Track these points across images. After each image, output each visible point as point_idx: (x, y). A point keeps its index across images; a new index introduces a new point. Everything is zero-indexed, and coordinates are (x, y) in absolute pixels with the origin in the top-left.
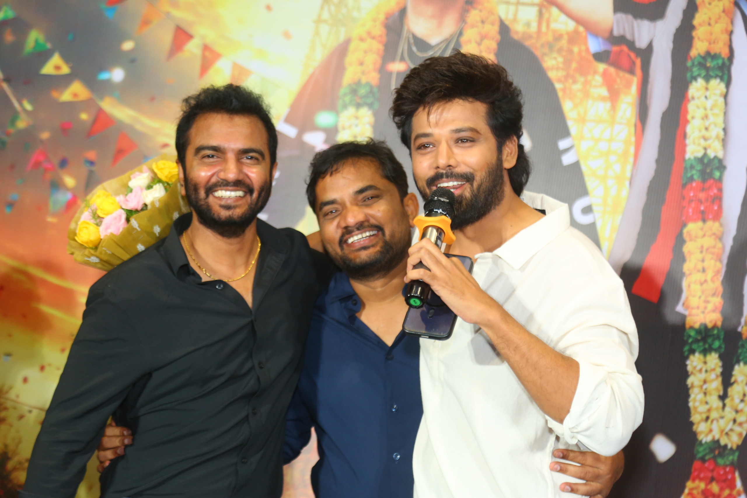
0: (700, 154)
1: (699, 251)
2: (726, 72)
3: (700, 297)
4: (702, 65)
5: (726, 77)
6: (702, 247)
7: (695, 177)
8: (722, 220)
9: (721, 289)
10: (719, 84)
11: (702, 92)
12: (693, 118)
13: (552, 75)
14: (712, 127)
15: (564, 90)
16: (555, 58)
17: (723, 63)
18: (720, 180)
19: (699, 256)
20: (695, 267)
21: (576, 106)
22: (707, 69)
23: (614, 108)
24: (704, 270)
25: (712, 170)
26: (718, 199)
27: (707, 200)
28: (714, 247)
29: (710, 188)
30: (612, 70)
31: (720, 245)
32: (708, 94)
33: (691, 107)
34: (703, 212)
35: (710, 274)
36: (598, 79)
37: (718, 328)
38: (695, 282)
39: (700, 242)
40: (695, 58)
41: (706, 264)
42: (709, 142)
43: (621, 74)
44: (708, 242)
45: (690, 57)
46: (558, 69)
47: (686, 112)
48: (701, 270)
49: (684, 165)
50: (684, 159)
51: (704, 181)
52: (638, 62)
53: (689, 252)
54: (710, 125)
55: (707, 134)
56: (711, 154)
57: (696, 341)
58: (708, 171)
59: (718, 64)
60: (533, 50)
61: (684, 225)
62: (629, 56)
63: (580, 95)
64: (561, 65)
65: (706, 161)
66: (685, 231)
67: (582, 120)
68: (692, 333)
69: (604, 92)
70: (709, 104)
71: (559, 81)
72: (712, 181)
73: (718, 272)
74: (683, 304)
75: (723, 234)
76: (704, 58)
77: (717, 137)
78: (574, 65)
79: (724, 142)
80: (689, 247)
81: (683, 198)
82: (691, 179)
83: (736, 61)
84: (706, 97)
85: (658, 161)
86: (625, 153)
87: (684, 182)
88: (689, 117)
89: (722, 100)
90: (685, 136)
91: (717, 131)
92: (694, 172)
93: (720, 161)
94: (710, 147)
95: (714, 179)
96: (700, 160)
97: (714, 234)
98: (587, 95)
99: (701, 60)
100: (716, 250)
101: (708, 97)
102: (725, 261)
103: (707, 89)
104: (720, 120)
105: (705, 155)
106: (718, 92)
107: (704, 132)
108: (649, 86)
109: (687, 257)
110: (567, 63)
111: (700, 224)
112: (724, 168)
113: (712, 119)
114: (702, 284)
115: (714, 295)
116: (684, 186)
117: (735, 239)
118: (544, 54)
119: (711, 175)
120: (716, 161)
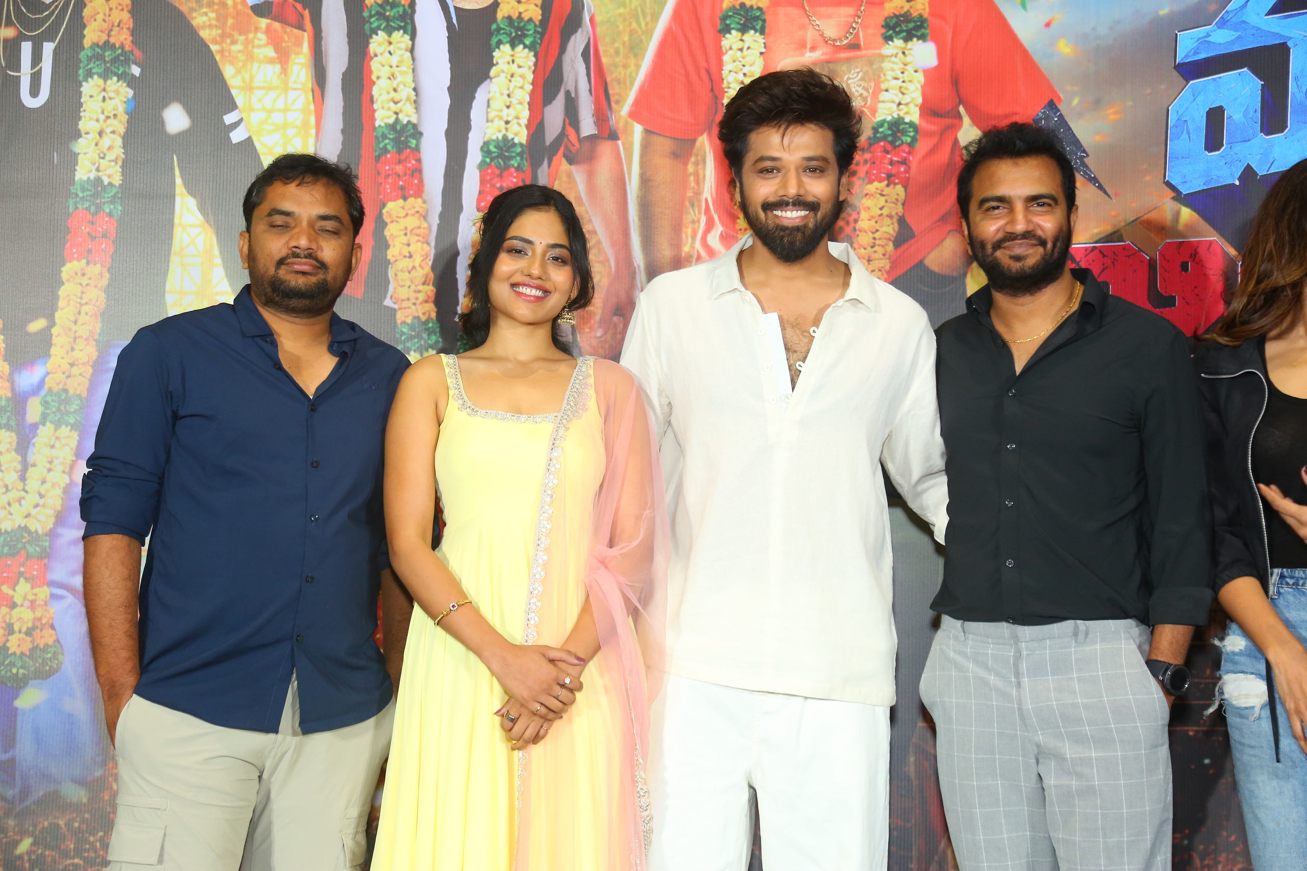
0: (391, 121)
1: (402, 233)
2: (409, 21)
3: (409, 287)
4: (381, 15)
5: (409, 28)
6: (406, 228)
7: (389, 147)
8: (424, 195)
9: (432, 275)
10: (402, 36)
11: (385, 47)
12: (378, 78)
13: (205, 34)
14: (401, 88)
15: (221, 52)
16: (206, 14)
17: (405, 11)
18: (417, 149)
19: (404, 240)
20: (400, 254)
21: (239, 71)
22: (387, 19)
23: (284, 71)
24: (410, 256)
25: (406, 137)
26: (418, 171)
27: (405, 174)
28: (419, 227)
29: (407, 160)
30: (277, 25)
31: (425, 225)
32: (392, 48)
33: (375, 65)
34: (402, 188)
35: (418, 260)
36: (262, 37)
37: (432, 319)
38: (402, 270)
39: (404, 223)
40: (371, 6)
41: (412, 248)
42: (399, 105)
43: (288, 29)
44: (412, 222)
45: (367, 6)
46: (211, 26)
47: (371, 72)
48: (408, 255)
49: (375, 134)
50: (374, 128)
51: (400, 151)
52: (306, 13)
53: (392, 235)
54: (398, 85)
55: (397, 97)
56: (404, 119)
57: (411, 338)
58: (402, 139)
59: (398, 12)
60: (177, 5)
61: (384, 206)
62: (294, 6)
63: (242, 57)
64: (214, 22)
65: (398, 128)
66: (384, 211)
67: (249, 88)
68: (405, 330)
69: (270, 52)
70: (394, 60)
71: (215, 42)
72: (408, 150)
73: (426, 256)
74: (391, 297)
75: (427, 211)
76: (381, 6)
77: (408, 99)
78: (230, 21)
79: (417, 103)
80: (391, 230)
81: (379, 174)
82: (385, 150)
83: (417, 8)
84: (390, 53)
85: (343, 132)
86: (305, 124)
87: (377, 153)
88: (374, 77)
89: (408, 54)
90: (371, 100)
91: (406, 92)
92: (387, 141)
93: (415, 126)
94: (401, 111)
95: (410, 147)
96: (392, 127)
97: (418, 212)
98: (250, 57)
99: (379, 9)
100: (421, 231)
101: (392, 52)
102: (433, 244)
103: (390, 43)
104: (409, 78)
105: (397, 119)
106: (403, 46)
107: (393, 94)
108: (323, 43)
109: (390, 242)
110: (222, 18)
111: (401, 202)
112: (421, 134)
113: (400, 78)
114: (409, 272)
115: (424, 283)
116: (378, 158)
117: (441, 216)
118: (192, 10)
119: (406, 142)
120: (410, 127)
